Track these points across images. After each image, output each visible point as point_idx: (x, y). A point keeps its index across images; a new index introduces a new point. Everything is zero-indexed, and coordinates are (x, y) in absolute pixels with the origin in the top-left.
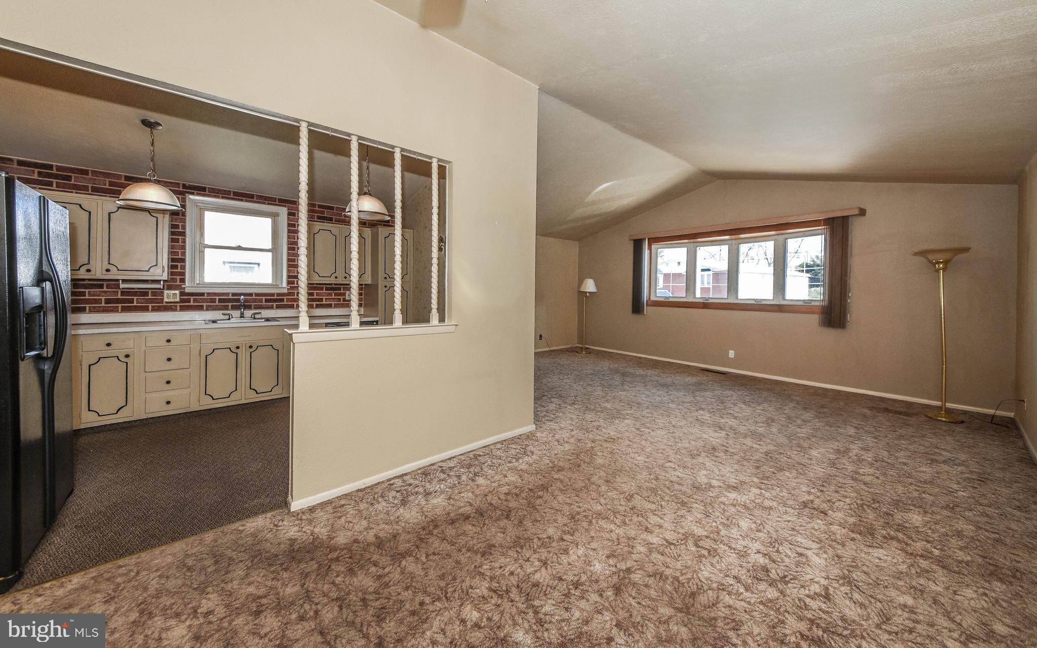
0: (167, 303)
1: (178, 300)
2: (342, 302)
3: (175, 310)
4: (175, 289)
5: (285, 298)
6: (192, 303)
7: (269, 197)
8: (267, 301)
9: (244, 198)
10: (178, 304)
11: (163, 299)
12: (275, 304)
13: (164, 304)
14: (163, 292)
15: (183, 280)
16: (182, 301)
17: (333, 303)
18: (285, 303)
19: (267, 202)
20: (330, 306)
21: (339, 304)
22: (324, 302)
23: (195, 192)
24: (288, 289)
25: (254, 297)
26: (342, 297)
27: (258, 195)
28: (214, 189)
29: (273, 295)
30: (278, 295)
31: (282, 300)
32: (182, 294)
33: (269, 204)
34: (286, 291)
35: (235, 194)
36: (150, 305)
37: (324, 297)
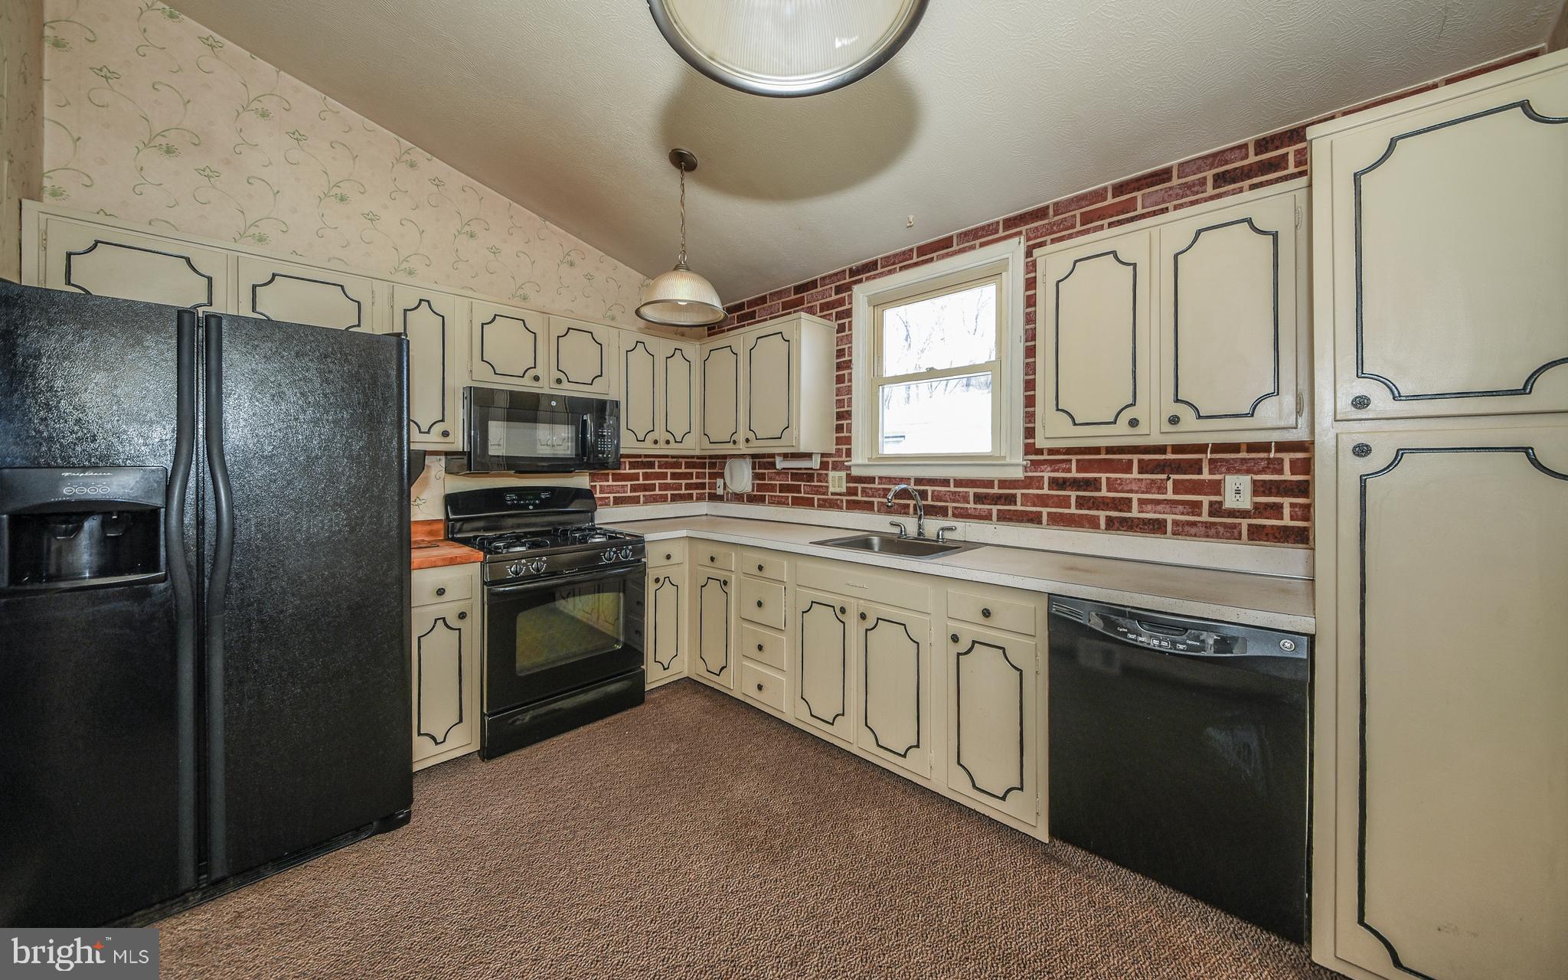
0: (833, 494)
1: (844, 490)
2: (1205, 517)
3: (840, 508)
4: (840, 470)
5: (1019, 492)
6: (859, 498)
7: (983, 228)
8: (979, 499)
9: (934, 255)
10: (844, 498)
11: (827, 487)
12: (995, 509)
13: (830, 497)
14: (827, 475)
15: (849, 453)
16: (852, 492)
17: (1170, 518)
18: (1019, 507)
19: (977, 242)
20: (1156, 527)
21: (1193, 524)
22: (1135, 513)
23: (864, 276)
24: (1026, 468)
25: (952, 489)
26: (1205, 500)
27: (961, 234)
28: (888, 257)
29: (989, 484)
30: (1004, 484)
31: (1011, 499)
32: (851, 478)
33: (982, 245)
34: (1018, 474)
35: (923, 250)
36: (816, 497)
37: (1135, 497)
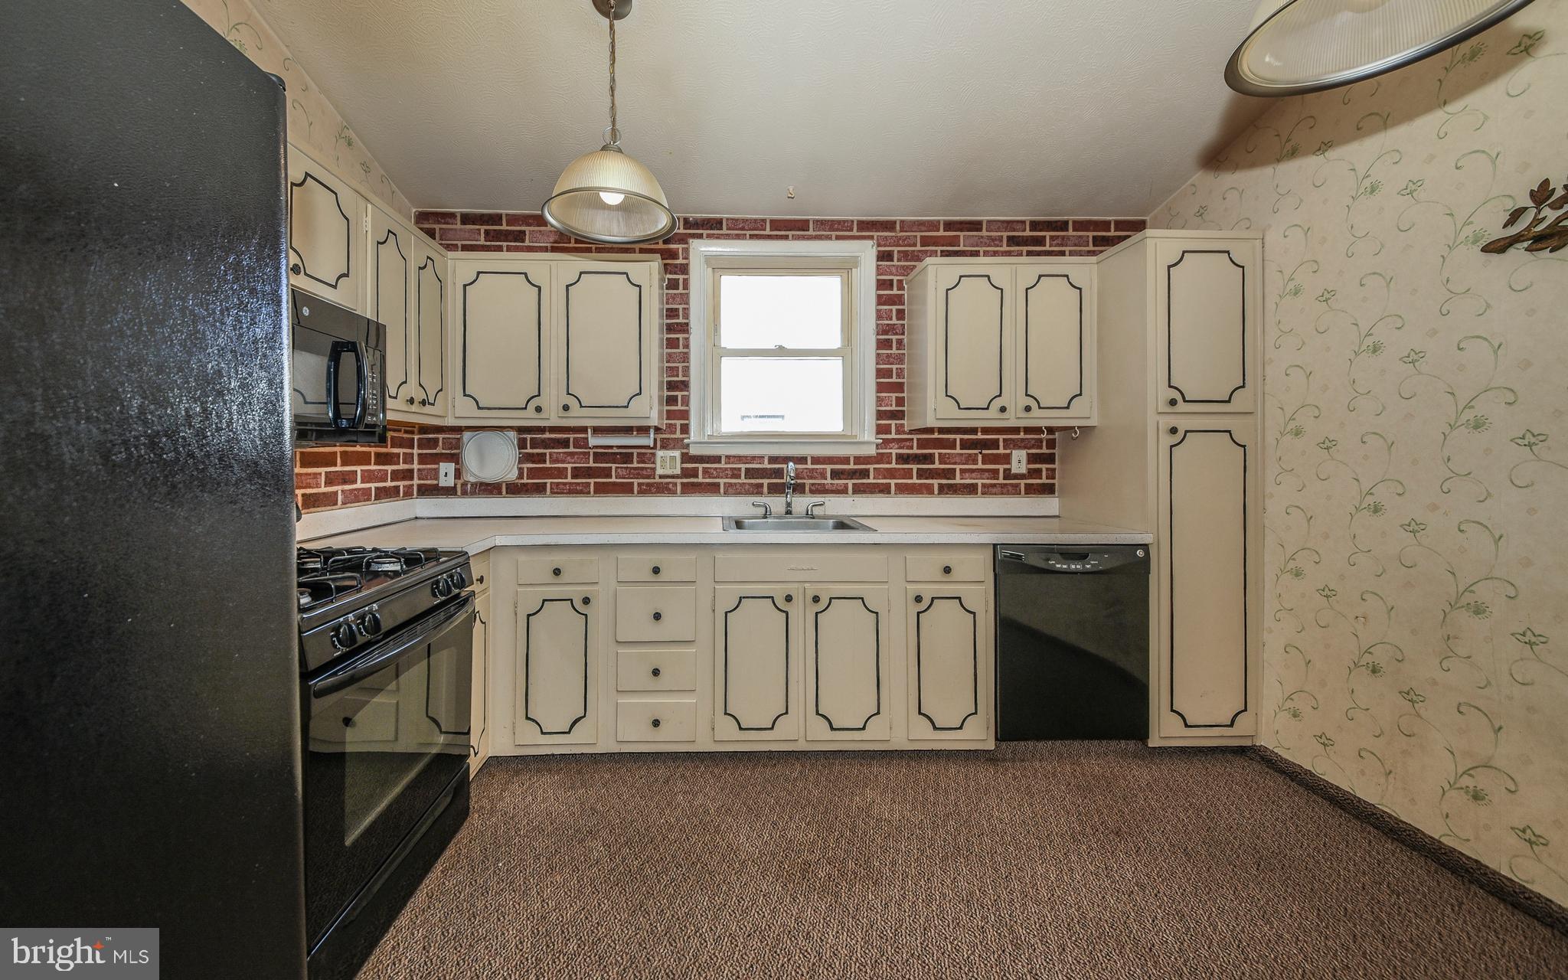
0: (661, 477)
1: (678, 471)
2: (1001, 481)
3: (673, 493)
4: (674, 448)
5: (871, 467)
6: (700, 480)
7: (839, 222)
8: (836, 474)
9: (790, 233)
10: (679, 481)
11: (654, 469)
12: (850, 483)
13: (657, 480)
14: (654, 455)
15: (685, 429)
16: (686, 473)
17: (980, 482)
18: (871, 481)
19: (834, 234)
20: (971, 490)
21: (994, 485)
22: (958, 480)
23: (705, 232)
24: (878, 446)
25: (809, 466)
26: (1001, 468)
27: (817, 221)
28: (737, 220)
29: (845, 460)
30: (858, 460)
31: (865, 474)
32: (686, 458)
33: (838, 238)
34: (872, 451)
35: (776, 225)
36: (636, 481)
37: (958, 467)
